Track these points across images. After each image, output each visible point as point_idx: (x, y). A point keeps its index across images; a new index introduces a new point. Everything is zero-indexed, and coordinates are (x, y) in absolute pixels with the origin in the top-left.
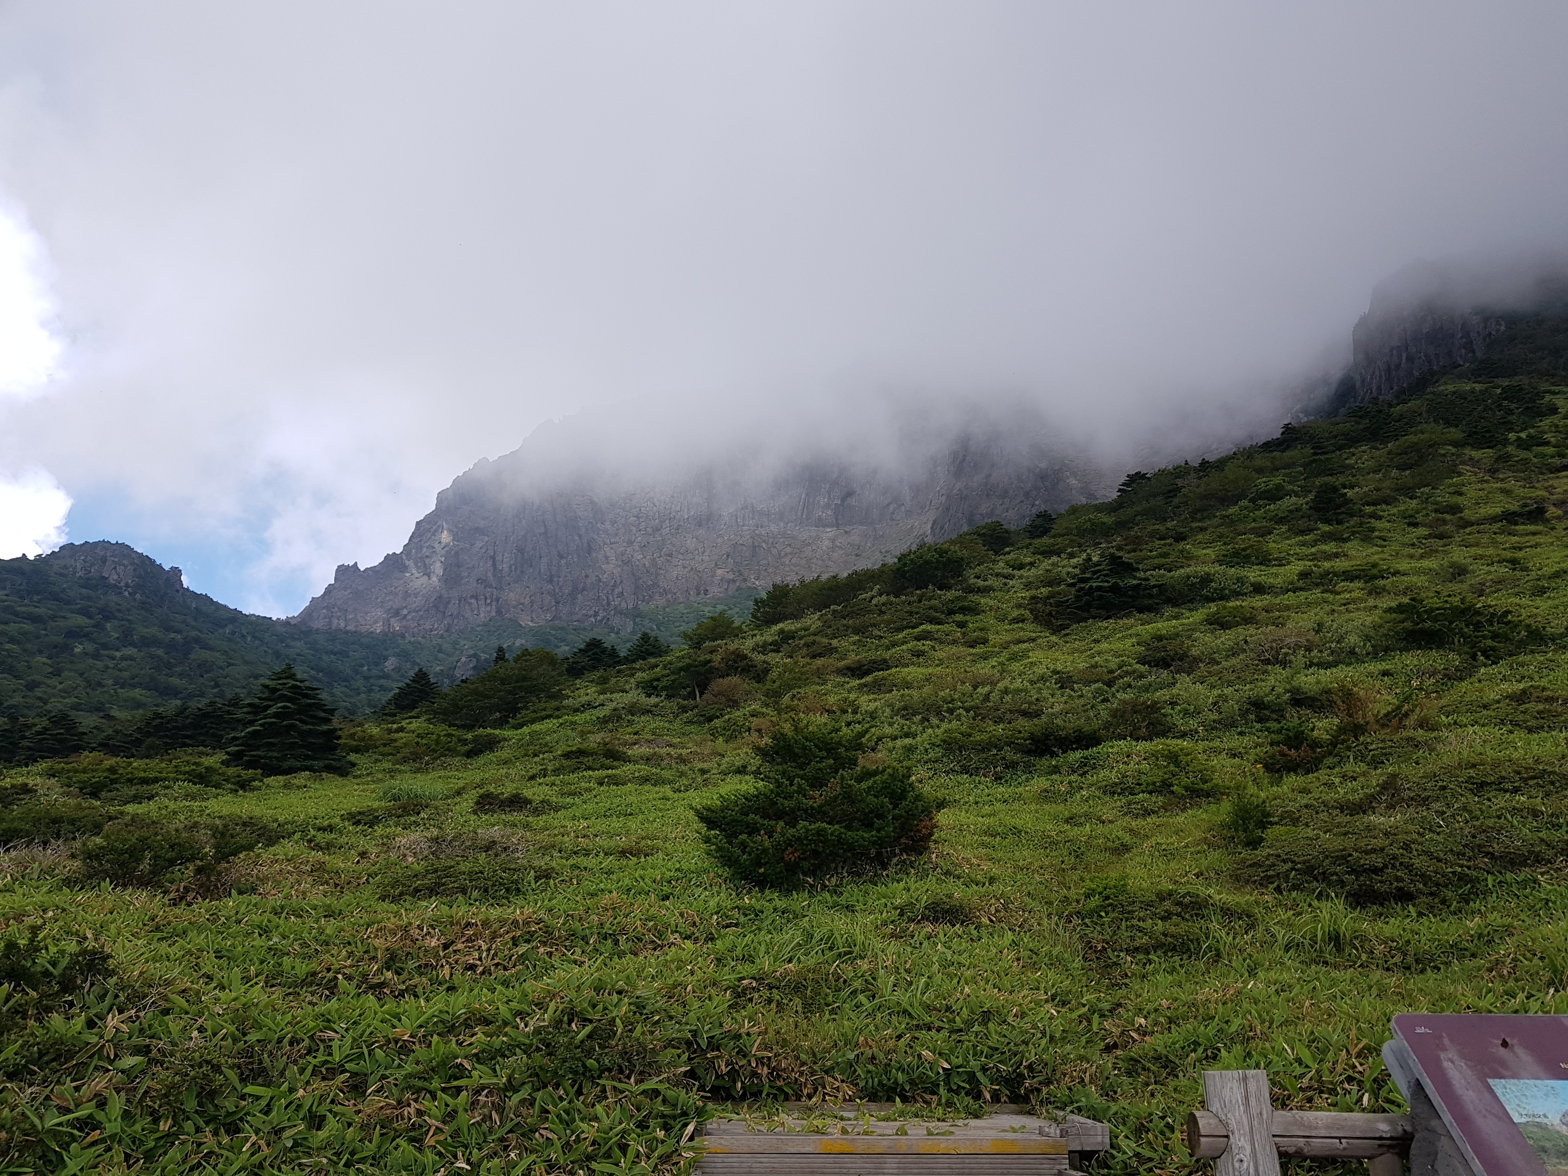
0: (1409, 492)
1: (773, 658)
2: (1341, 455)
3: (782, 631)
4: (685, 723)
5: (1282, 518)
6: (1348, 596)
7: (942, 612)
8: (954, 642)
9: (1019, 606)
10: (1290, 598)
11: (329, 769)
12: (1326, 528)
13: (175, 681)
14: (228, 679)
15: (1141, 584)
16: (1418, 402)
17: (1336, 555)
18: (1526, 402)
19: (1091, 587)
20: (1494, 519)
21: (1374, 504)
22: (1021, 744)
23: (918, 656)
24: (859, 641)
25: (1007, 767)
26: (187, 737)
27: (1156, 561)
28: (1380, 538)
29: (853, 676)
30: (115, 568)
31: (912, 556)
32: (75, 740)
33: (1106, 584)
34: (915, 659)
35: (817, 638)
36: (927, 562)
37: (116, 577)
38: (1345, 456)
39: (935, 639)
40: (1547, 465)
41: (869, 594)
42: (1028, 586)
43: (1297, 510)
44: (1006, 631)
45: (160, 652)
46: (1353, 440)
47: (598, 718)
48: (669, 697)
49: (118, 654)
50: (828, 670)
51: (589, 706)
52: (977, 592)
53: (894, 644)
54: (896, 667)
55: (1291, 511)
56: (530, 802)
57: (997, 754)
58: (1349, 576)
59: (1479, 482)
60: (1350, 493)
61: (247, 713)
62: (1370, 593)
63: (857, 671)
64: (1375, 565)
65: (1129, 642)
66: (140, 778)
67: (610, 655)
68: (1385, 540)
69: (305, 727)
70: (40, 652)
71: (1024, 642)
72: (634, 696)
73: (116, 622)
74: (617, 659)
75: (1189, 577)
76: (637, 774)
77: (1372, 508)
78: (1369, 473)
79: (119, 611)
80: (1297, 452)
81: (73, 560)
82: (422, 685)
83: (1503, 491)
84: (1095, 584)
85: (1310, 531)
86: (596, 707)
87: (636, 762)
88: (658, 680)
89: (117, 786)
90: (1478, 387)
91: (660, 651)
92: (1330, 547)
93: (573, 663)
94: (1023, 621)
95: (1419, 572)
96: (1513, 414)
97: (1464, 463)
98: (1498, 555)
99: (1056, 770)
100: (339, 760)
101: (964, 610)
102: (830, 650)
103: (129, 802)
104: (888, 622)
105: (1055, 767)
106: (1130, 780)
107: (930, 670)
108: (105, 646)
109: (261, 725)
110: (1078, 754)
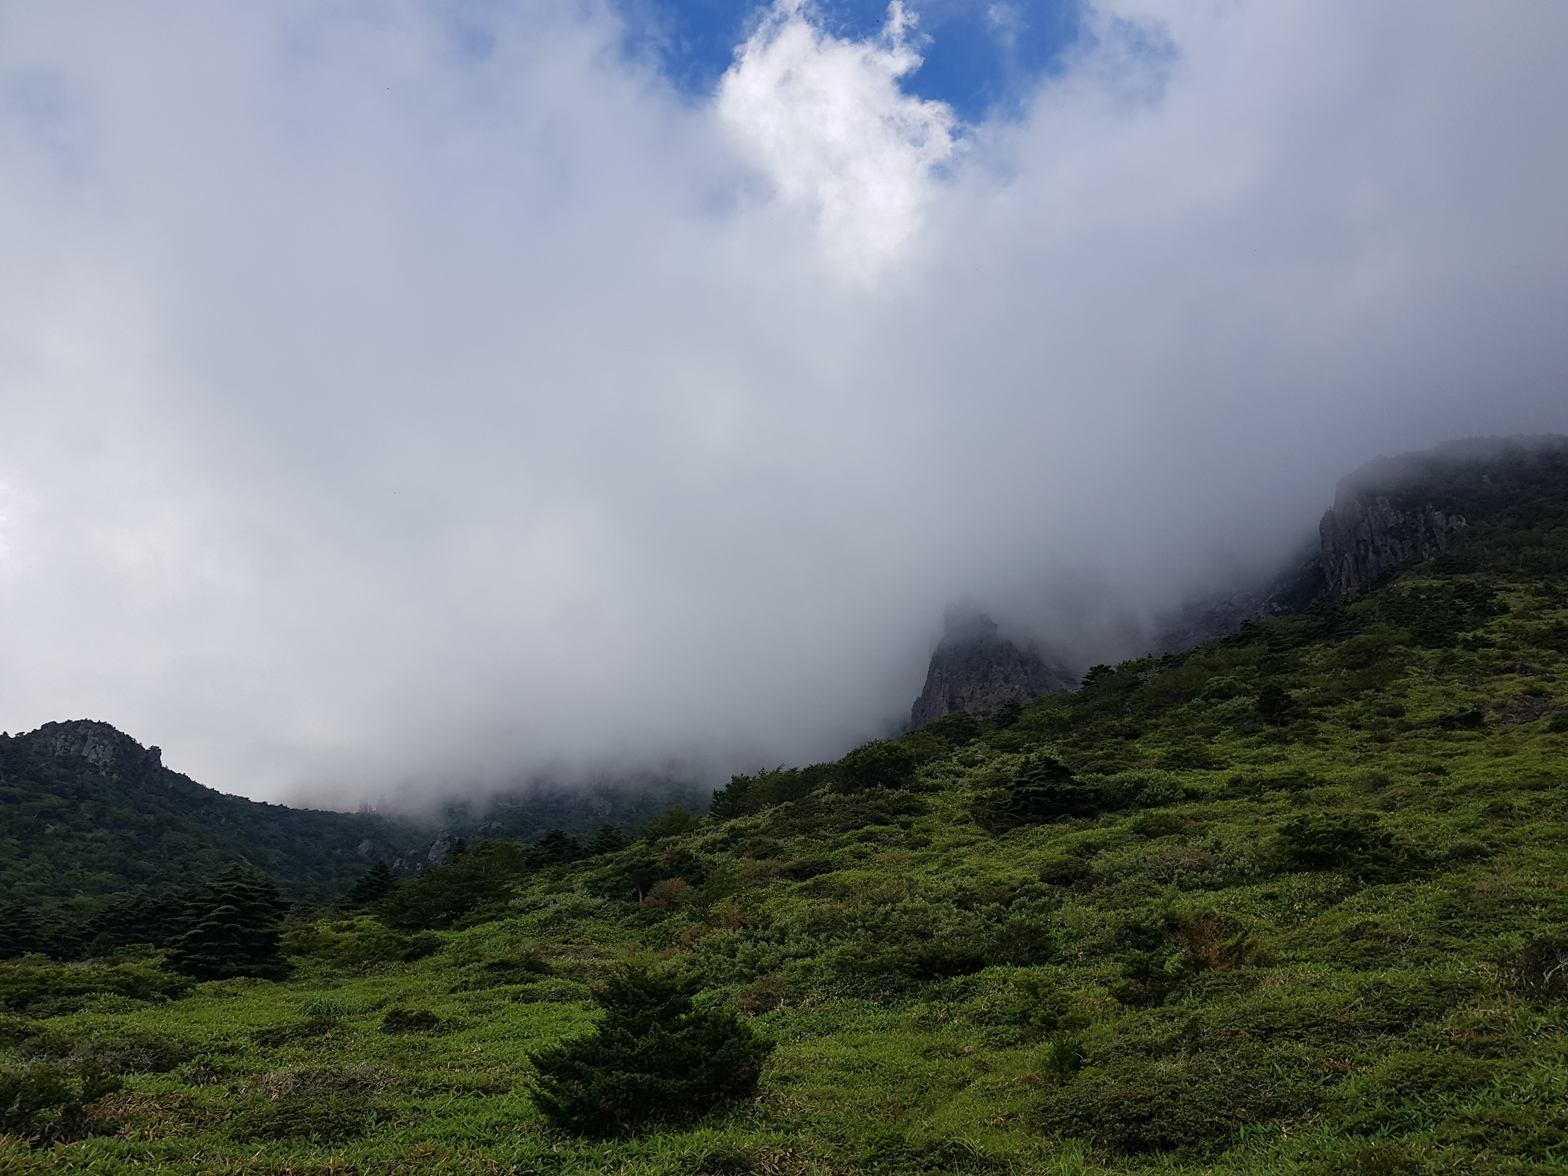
0: (1353, 693)
1: (720, 858)
2: (1296, 652)
3: (732, 829)
4: (626, 926)
5: (1228, 718)
6: (1273, 805)
7: (888, 812)
8: (898, 844)
9: (964, 807)
10: (1219, 807)
11: (268, 974)
12: (1269, 729)
13: (144, 864)
14: (197, 862)
15: (1075, 789)
16: (1371, 601)
17: (1277, 759)
18: (1477, 602)
19: (1027, 790)
20: (1433, 723)
21: (1320, 705)
22: (909, 968)
23: (860, 858)
24: (805, 841)
25: (896, 991)
26: (138, 931)
27: (1100, 763)
28: (1323, 740)
29: (796, 878)
30: (95, 747)
31: (862, 754)
32: (27, 933)
33: (1042, 789)
34: (856, 862)
35: (764, 838)
36: (876, 761)
37: (94, 757)
38: (1300, 654)
39: (878, 841)
40: (1491, 666)
41: (821, 791)
42: (975, 785)
43: (1244, 711)
44: (950, 832)
45: (132, 834)
46: (1309, 637)
47: (540, 921)
48: (613, 898)
49: (89, 836)
50: (771, 872)
51: (534, 906)
52: (926, 791)
53: (837, 846)
54: (838, 869)
55: (1237, 712)
56: (437, 1021)
57: (887, 978)
58: (1276, 784)
59: (1424, 683)
60: (1295, 693)
61: (191, 915)
62: (1294, 803)
63: (799, 873)
64: (1302, 774)
65: (1059, 849)
66: (68, 989)
67: (571, 847)
68: (1327, 743)
69: (246, 930)
70: (11, 833)
71: (964, 845)
72: (579, 897)
73: (91, 803)
74: (578, 851)
75: (1123, 782)
76: (553, 989)
77: (1319, 709)
78: (1319, 673)
79: (95, 791)
80: (1253, 648)
81: (53, 739)
82: (381, 878)
83: (1444, 693)
84: (1031, 789)
85: (1254, 732)
86: (540, 908)
87: (558, 975)
88: (604, 880)
89: (44, 997)
90: (1436, 583)
91: (621, 843)
92: (1270, 750)
93: (534, 855)
94: (967, 822)
95: (1342, 782)
96: (1466, 613)
97: (1413, 664)
98: (1429, 762)
99: (938, 995)
100: (278, 963)
101: (909, 810)
102: (775, 851)
103: (53, 1014)
104: (835, 822)
105: (938, 992)
106: (998, 1010)
107: (869, 874)
108: (78, 828)
109: (203, 928)
110: (961, 979)
